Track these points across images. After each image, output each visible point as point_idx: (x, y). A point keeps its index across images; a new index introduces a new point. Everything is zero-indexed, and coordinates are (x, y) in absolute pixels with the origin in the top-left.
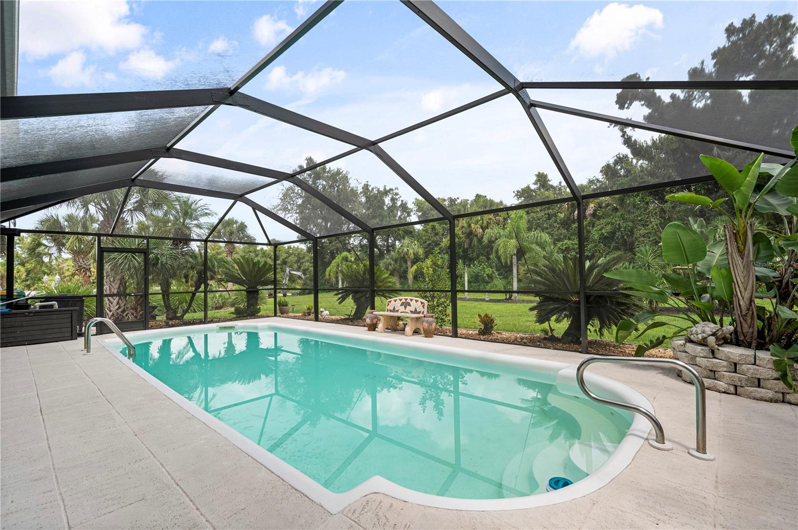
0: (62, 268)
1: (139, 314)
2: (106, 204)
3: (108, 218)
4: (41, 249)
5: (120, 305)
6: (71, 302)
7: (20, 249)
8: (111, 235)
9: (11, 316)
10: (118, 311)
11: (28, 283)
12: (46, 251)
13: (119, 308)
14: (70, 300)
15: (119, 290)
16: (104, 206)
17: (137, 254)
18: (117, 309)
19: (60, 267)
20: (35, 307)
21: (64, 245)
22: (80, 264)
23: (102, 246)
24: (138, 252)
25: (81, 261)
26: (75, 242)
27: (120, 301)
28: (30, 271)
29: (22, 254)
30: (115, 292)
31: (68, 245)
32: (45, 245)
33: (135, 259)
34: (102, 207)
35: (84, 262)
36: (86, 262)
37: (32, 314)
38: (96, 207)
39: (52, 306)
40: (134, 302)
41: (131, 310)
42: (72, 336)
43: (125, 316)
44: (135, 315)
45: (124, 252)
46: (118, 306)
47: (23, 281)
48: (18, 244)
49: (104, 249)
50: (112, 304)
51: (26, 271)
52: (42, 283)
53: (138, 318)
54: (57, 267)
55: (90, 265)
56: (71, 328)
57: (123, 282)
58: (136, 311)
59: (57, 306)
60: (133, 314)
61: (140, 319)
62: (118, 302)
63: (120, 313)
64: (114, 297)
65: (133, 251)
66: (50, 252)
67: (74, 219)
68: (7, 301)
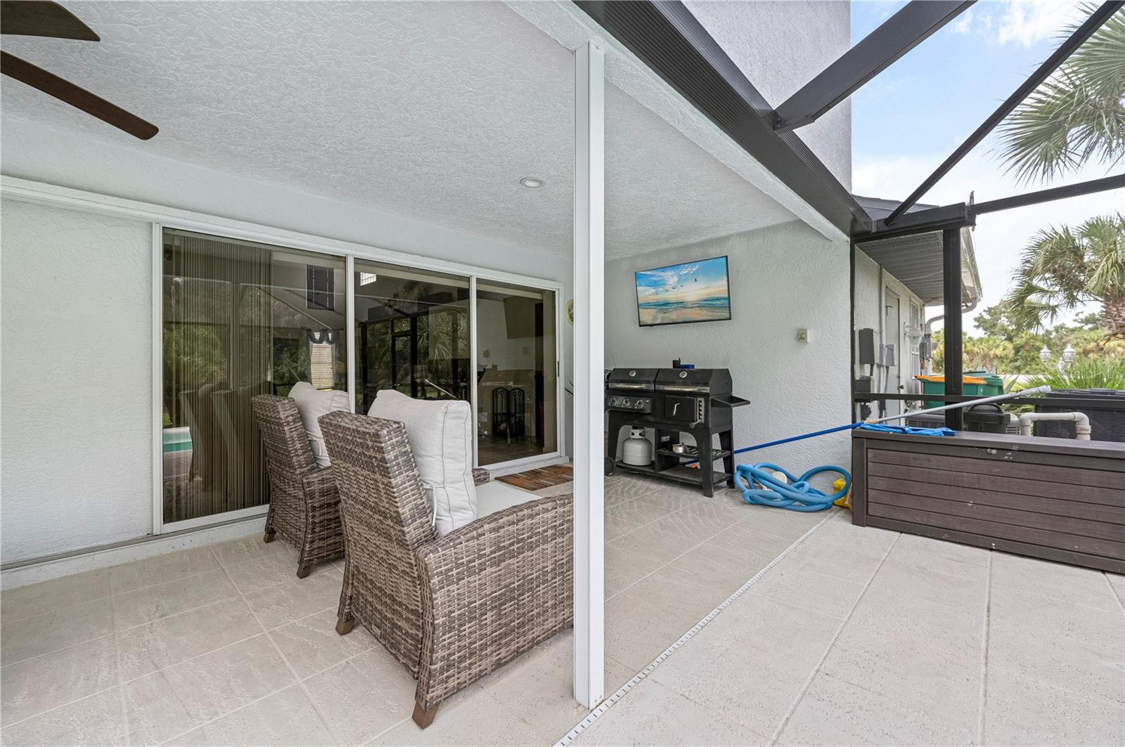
4: (1033, 298)
7: (1007, 320)
9: (951, 451)
11: (1018, 364)
12: (1044, 302)
19: (1063, 340)
21: (1080, 286)
26: (1110, 273)
28: (1020, 348)
29: (1008, 325)
31: (1091, 284)
32: (1042, 290)
47: (1011, 362)
48: (1004, 312)
51: (1014, 348)
52: (1037, 364)
54: (1058, 342)
66: (1053, 302)
67: (1104, 226)
68: (947, 404)
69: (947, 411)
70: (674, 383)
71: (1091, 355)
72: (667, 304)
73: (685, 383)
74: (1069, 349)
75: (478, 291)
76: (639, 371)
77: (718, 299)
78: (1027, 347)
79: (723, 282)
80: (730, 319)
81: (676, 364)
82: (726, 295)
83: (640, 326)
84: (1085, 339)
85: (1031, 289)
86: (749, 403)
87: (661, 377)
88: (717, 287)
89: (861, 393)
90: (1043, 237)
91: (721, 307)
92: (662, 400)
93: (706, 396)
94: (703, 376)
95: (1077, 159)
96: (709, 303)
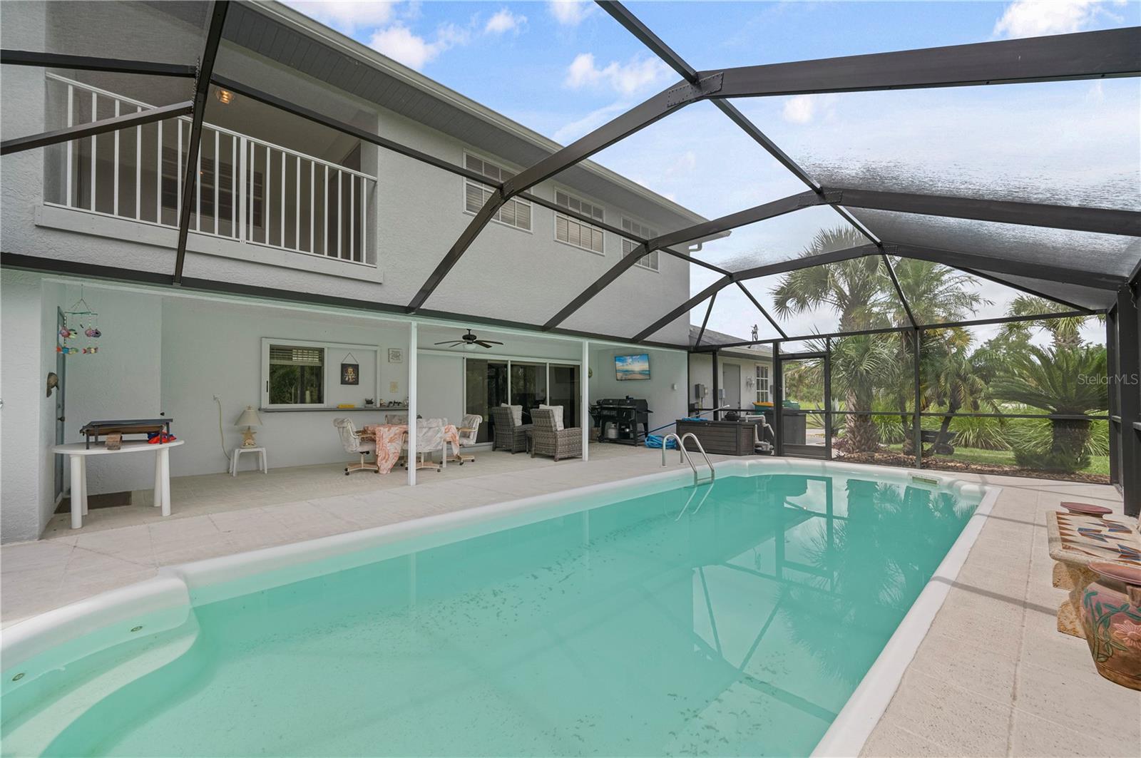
37: (710, 425)
42: (736, 451)
56: (736, 443)
70: (624, 405)
72: (627, 371)
73: (628, 405)
75: (549, 367)
76: (613, 400)
77: (646, 371)
79: (647, 364)
80: (649, 379)
81: (627, 397)
82: (649, 371)
83: (617, 380)
86: (654, 412)
87: (621, 403)
89: (691, 408)
91: (646, 374)
92: (620, 411)
93: (635, 409)
94: (633, 402)
96: (641, 373)
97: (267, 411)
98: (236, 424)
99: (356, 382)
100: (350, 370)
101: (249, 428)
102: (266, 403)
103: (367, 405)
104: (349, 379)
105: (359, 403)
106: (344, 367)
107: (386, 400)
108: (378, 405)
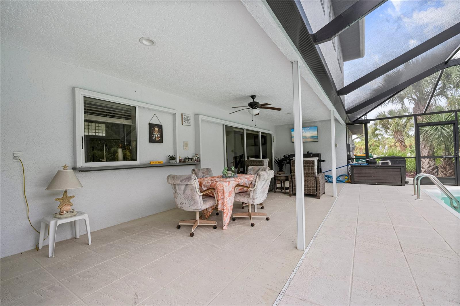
0: (385, 143)
1: (448, 172)
2: (416, 95)
3: (418, 105)
4: (377, 132)
5: (430, 164)
6: (398, 161)
8: (424, 114)
9: (369, 167)
10: (429, 169)
12: (380, 132)
13: (430, 166)
14: (397, 160)
15: (429, 154)
16: (415, 97)
17: (446, 125)
18: (428, 168)
19: (384, 142)
20: (379, 164)
21: (388, 128)
22: (398, 139)
23: (418, 122)
24: (447, 124)
25: (399, 137)
27: (430, 162)
30: (426, 155)
31: (391, 128)
32: (379, 130)
33: (444, 130)
34: (413, 98)
35: (400, 137)
36: (401, 137)
37: (378, 167)
38: (408, 99)
39: (387, 163)
40: (443, 163)
41: (441, 169)
42: (402, 183)
43: (435, 173)
44: (444, 172)
45: (434, 125)
46: (429, 165)
49: (419, 125)
50: (424, 163)
52: (377, 151)
53: (448, 175)
55: (404, 139)
56: (401, 178)
57: (432, 148)
58: (445, 170)
59: (390, 163)
60: (443, 172)
61: (449, 176)
62: (429, 162)
63: (431, 170)
64: (426, 159)
65: (442, 124)
66: (382, 133)
67: (393, 112)
68: (366, 159)
69: (366, 161)
71: (392, 147)
74: (386, 147)
75: (261, 135)
77: (315, 136)
78: (373, 145)
79: (316, 132)
80: (318, 141)
81: (308, 152)
82: (317, 136)
83: (292, 143)
84: (391, 142)
85: (377, 129)
86: (325, 161)
88: (314, 133)
89: (349, 158)
90: (379, 114)
91: (315, 138)
94: (314, 155)
95: (386, 104)
97: (83, 170)
98: (47, 189)
99: (160, 141)
100: (156, 129)
101: (66, 192)
102: (81, 162)
103: (171, 161)
104: (156, 137)
105: (162, 159)
106: (151, 126)
107: (183, 157)
108: (178, 161)
